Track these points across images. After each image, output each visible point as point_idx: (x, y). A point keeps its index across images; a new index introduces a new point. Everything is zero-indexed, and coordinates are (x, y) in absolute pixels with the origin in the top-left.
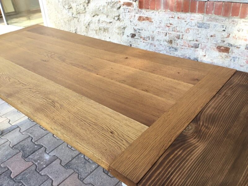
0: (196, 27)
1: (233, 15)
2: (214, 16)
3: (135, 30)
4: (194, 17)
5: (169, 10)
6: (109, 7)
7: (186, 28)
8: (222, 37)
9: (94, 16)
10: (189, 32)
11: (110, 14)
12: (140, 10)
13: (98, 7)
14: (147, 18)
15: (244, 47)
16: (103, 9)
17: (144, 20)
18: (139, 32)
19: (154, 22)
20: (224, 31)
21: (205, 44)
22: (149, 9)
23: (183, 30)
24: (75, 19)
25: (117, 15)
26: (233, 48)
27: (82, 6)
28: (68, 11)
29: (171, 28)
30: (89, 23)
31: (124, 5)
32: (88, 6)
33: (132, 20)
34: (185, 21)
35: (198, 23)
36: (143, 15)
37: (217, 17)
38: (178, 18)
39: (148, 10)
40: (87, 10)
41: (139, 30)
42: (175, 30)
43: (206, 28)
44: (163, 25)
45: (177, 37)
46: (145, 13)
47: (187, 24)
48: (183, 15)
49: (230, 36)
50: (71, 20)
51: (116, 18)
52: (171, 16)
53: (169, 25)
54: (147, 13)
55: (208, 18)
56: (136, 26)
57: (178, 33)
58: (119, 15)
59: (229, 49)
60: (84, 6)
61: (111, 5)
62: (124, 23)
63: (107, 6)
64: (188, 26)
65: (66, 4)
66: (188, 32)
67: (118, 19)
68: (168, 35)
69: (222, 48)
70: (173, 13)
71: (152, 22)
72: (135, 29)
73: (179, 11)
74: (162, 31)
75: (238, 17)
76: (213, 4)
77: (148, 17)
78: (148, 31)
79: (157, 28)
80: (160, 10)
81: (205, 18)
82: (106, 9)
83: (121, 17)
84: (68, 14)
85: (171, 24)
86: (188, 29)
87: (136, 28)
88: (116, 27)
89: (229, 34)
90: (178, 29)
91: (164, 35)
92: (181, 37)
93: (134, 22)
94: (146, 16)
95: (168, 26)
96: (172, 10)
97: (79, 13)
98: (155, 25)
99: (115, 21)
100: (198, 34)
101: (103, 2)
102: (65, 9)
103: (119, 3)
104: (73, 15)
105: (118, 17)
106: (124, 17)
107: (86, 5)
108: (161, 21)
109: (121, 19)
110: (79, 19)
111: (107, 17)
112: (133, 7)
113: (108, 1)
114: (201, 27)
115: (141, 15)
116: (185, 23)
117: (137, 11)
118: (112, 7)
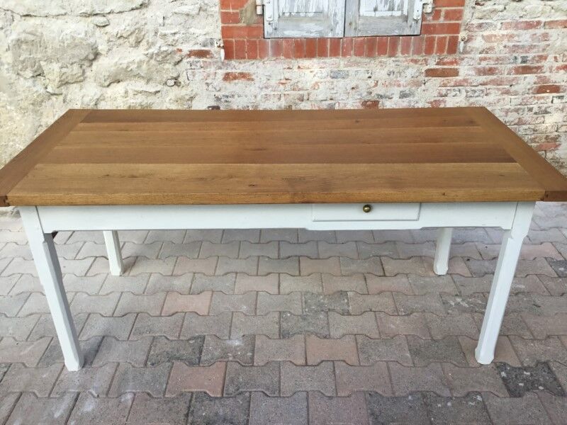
0: (329, 79)
1: (379, 55)
2: (354, 58)
3: (218, 99)
4: (325, 63)
5: (282, 58)
6: (153, 62)
7: (313, 82)
8: (368, 87)
9: (109, 86)
10: (319, 88)
11: (155, 76)
12: (226, 62)
13: (125, 66)
14: (241, 74)
15: (398, 96)
16: (139, 67)
17: (235, 78)
18: (226, 101)
19: (257, 80)
20: (370, 77)
21: (344, 102)
22: (244, 58)
23: (309, 86)
24: (54, 98)
25: (175, 75)
26: (384, 100)
27: (76, 67)
28: (34, 81)
29: (288, 86)
30: (98, 99)
31: (189, 56)
32: (91, 65)
33: (209, 81)
34: (311, 72)
35: (331, 72)
36: (234, 71)
37: (359, 59)
38: (299, 67)
39: (242, 61)
40: (88, 73)
41: (227, 97)
42: (296, 87)
43: (344, 78)
44: (273, 82)
45: (299, 99)
46: (238, 66)
47: (314, 76)
48: (306, 63)
49: (379, 83)
50: (42, 101)
51: (172, 82)
52: (286, 66)
53: (284, 81)
54: (241, 66)
55: (346, 63)
56: (219, 91)
57: (301, 92)
58: (179, 76)
59: (379, 102)
60: (81, 67)
61: (159, 58)
62: (190, 89)
63: (149, 61)
64: (316, 79)
65: (25, 69)
66: (317, 87)
67: (175, 82)
68: (283, 99)
69: (368, 103)
70: (289, 60)
71: (253, 80)
72: (217, 97)
73: (300, 57)
74: (272, 93)
75: (387, 55)
77: (244, 71)
78: (246, 96)
79: (262, 88)
80: (266, 59)
81: (342, 63)
82: (144, 66)
83: (180, 80)
85: (286, 79)
86: (317, 83)
87: (219, 94)
88: (170, 100)
89: (377, 82)
90: (300, 85)
91: (276, 99)
92: (305, 98)
93: (215, 84)
94: (239, 71)
95: (283, 84)
96: (287, 56)
97: (67, 83)
98: (257, 85)
99: (166, 88)
100: (333, 89)
101: (138, 55)
102: (22, 79)
103: (179, 54)
104: (50, 89)
105: (176, 79)
106: (191, 78)
107: (86, 64)
108: (270, 76)
109: (183, 83)
110: (66, 96)
111: (148, 82)
112: (212, 57)
113: (151, 51)
114: (336, 78)
115: (229, 71)
116: (312, 75)
117: (220, 64)
118: (160, 63)
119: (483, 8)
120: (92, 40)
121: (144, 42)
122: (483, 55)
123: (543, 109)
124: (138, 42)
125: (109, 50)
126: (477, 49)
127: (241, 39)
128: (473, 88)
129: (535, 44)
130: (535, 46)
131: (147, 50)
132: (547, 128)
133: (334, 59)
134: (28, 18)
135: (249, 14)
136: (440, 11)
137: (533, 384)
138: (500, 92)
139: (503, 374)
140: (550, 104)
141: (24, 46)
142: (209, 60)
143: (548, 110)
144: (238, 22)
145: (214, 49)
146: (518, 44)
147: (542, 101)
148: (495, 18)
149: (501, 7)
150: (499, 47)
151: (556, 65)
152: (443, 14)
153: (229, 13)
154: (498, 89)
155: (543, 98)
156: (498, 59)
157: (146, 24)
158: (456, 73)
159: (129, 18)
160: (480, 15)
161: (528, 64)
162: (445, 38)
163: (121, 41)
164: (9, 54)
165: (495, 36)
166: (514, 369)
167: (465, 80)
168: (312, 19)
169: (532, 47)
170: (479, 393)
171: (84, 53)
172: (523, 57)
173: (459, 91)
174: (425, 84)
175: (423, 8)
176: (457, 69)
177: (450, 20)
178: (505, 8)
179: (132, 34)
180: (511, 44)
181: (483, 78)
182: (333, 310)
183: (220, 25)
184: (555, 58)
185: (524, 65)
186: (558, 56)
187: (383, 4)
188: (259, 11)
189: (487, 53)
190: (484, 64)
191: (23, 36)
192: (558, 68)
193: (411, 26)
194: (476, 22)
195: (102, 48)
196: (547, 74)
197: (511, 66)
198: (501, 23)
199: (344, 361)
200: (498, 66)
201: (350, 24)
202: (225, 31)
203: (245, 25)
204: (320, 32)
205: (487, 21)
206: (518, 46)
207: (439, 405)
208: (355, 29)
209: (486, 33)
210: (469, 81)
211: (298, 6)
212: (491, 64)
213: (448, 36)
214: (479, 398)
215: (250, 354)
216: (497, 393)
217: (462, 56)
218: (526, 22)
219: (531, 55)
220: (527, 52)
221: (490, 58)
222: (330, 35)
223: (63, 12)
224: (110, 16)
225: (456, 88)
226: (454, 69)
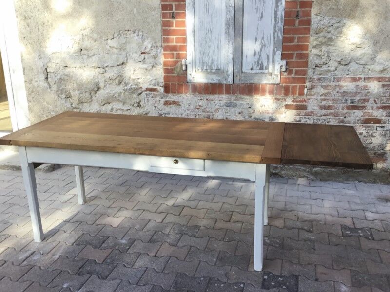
0: (225, 107)
1: (255, 94)
2: (239, 96)
4: (222, 98)
5: (197, 93)
6: (127, 93)
7: (215, 108)
8: (249, 113)
9: (103, 105)
10: (219, 112)
11: (128, 101)
12: (166, 94)
13: (112, 95)
15: (268, 119)
16: (120, 95)
17: (170, 104)
19: (183, 105)
20: (250, 107)
22: (176, 93)
23: (213, 110)
24: (75, 109)
25: (138, 101)
27: (87, 94)
28: (66, 101)
29: (201, 110)
31: (146, 91)
32: (95, 94)
33: (156, 105)
34: (214, 102)
35: (226, 103)
36: (170, 100)
37: (242, 96)
38: (207, 100)
39: (175, 95)
40: (94, 98)
41: (166, 114)
42: (205, 110)
43: (234, 107)
44: (192, 107)
46: (172, 97)
47: (216, 105)
48: (212, 97)
50: (69, 111)
51: (136, 105)
52: (200, 98)
54: (174, 97)
55: (235, 98)
56: (162, 110)
57: (208, 114)
58: (140, 101)
60: (90, 94)
61: (130, 92)
62: (146, 109)
63: (125, 93)
64: (217, 107)
65: (62, 93)
66: (217, 111)
67: (138, 105)
70: (201, 95)
71: (180, 105)
72: (160, 114)
73: (207, 94)
74: (192, 113)
75: (260, 95)
76: (238, 86)
77: (176, 100)
78: (176, 114)
79: (186, 110)
80: (188, 94)
81: (232, 98)
82: (122, 95)
83: (141, 103)
84: (66, 104)
85: (200, 106)
86: (218, 109)
87: (160, 112)
89: (255, 110)
90: (208, 110)
91: (193, 117)
92: (211, 117)
93: (159, 106)
94: (173, 100)
95: (197, 108)
96: (200, 93)
97: (82, 102)
98: (183, 108)
99: (133, 108)
100: (228, 113)
101: (119, 89)
102: (60, 99)
103: (140, 89)
104: (73, 105)
105: (139, 103)
106: (146, 103)
107: (93, 93)
108: (190, 104)
109: (142, 105)
110: (81, 109)
111: (124, 104)
112: (158, 92)
113: (126, 87)
114: (229, 106)
115: (167, 99)
116: (215, 104)
117: (162, 96)
118: (130, 94)
119: (321, 69)
120: (97, 80)
121: (123, 83)
122: (323, 97)
123: (370, 134)
124: (120, 83)
125: (105, 86)
126: (318, 94)
127: (174, 83)
128: (318, 118)
129: (359, 91)
130: (359, 93)
131: (125, 87)
132: (375, 147)
133: (227, 96)
134: (67, 68)
135: (179, 69)
136: (292, 70)
137: (281, 284)
138: (337, 121)
139: (266, 277)
140: (375, 131)
141: (63, 82)
142: (157, 93)
143: (374, 135)
144: (174, 73)
145: (159, 88)
146: (347, 91)
147: (369, 128)
148: (329, 75)
149: (333, 68)
150: (334, 93)
151: (376, 105)
152: (294, 72)
153: (168, 69)
154: (336, 119)
155: (369, 126)
156: (333, 100)
157: (124, 73)
158: (305, 107)
159: (116, 69)
160: (319, 73)
161: (355, 104)
162: (296, 86)
163: (111, 81)
164: (55, 85)
165: (330, 86)
166: (274, 275)
167: (312, 112)
168: (214, 73)
169: (356, 93)
170: (244, 284)
171: (92, 86)
172: (351, 100)
173: (309, 118)
174: (285, 113)
175: (281, 68)
176: (306, 105)
177: (299, 75)
178: (336, 69)
179: (117, 78)
180: (342, 91)
181: (324, 112)
182: (187, 234)
183: (163, 75)
184: (375, 101)
185: (353, 104)
186: (377, 100)
187: (256, 66)
188: (184, 68)
189: (326, 96)
190: (324, 103)
191: (63, 77)
192: (378, 108)
193: (274, 79)
194: (316, 77)
195: (102, 85)
196: (370, 111)
197: (343, 105)
198: (334, 78)
199: (177, 258)
200: (335, 104)
201: (237, 76)
202: (166, 78)
203: (176, 75)
204: (219, 80)
205: (324, 77)
206: (347, 92)
207: (216, 285)
208: (240, 79)
209: (324, 84)
210: (315, 113)
211: (207, 66)
212: (330, 103)
213: (298, 85)
214: (242, 285)
215: (128, 247)
216: (254, 285)
217: (308, 97)
218: (351, 78)
219: (357, 98)
220: (353, 96)
221: (328, 99)
222: (225, 82)
223: (84, 65)
224: (107, 69)
225: (307, 117)
226: (304, 105)
